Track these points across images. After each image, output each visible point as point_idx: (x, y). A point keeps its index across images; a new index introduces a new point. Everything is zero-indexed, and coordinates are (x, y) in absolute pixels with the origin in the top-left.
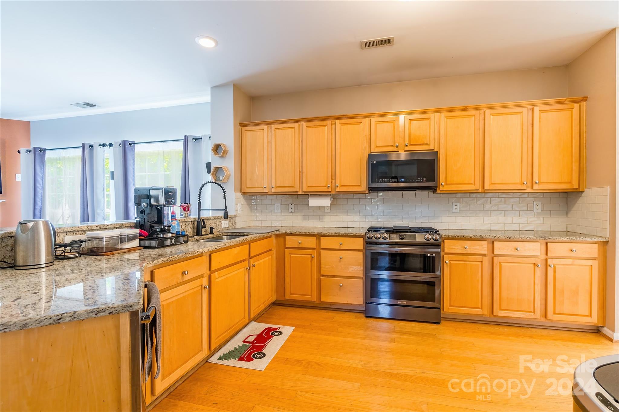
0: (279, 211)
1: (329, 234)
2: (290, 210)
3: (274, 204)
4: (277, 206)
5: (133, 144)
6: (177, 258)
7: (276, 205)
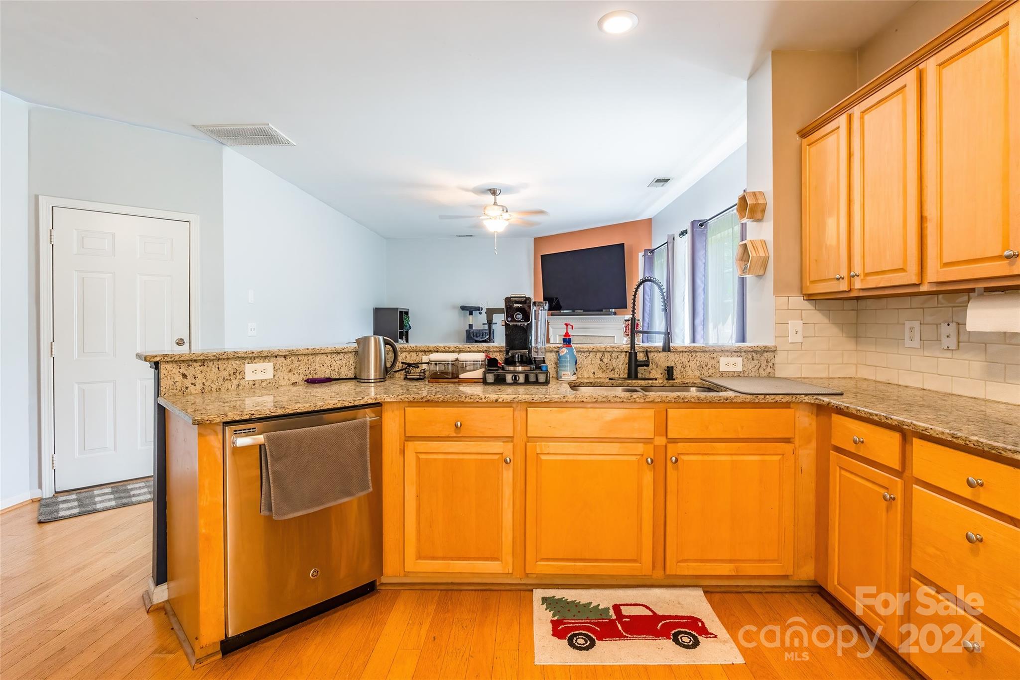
0: (916, 343)
1: (934, 435)
2: (946, 342)
3: (904, 324)
4: (912, 329)
5: (704, 223)
6: (441, 399)
7: (908, 324)
